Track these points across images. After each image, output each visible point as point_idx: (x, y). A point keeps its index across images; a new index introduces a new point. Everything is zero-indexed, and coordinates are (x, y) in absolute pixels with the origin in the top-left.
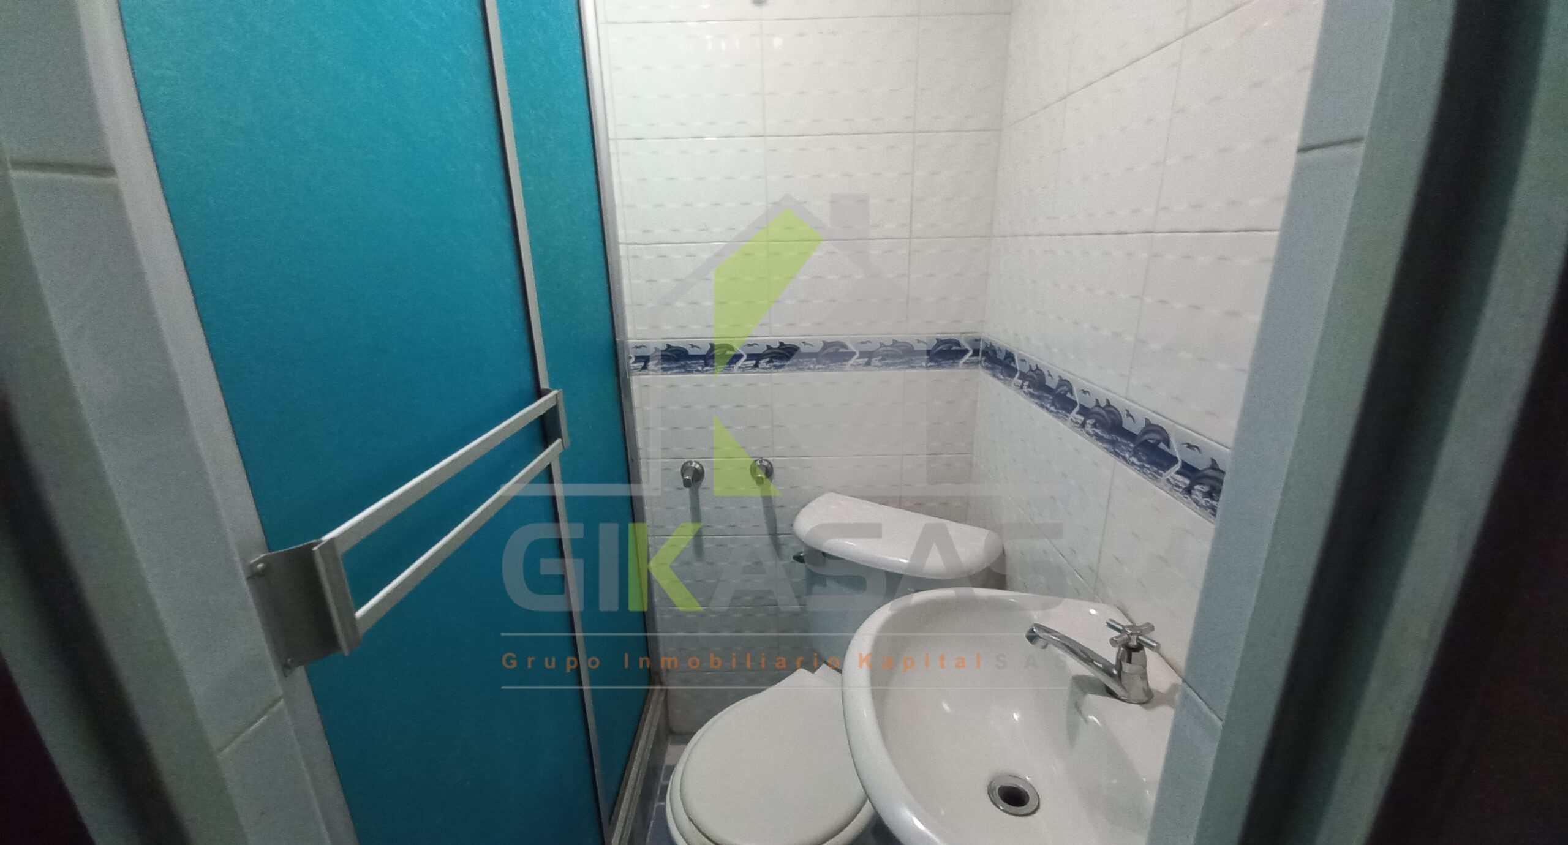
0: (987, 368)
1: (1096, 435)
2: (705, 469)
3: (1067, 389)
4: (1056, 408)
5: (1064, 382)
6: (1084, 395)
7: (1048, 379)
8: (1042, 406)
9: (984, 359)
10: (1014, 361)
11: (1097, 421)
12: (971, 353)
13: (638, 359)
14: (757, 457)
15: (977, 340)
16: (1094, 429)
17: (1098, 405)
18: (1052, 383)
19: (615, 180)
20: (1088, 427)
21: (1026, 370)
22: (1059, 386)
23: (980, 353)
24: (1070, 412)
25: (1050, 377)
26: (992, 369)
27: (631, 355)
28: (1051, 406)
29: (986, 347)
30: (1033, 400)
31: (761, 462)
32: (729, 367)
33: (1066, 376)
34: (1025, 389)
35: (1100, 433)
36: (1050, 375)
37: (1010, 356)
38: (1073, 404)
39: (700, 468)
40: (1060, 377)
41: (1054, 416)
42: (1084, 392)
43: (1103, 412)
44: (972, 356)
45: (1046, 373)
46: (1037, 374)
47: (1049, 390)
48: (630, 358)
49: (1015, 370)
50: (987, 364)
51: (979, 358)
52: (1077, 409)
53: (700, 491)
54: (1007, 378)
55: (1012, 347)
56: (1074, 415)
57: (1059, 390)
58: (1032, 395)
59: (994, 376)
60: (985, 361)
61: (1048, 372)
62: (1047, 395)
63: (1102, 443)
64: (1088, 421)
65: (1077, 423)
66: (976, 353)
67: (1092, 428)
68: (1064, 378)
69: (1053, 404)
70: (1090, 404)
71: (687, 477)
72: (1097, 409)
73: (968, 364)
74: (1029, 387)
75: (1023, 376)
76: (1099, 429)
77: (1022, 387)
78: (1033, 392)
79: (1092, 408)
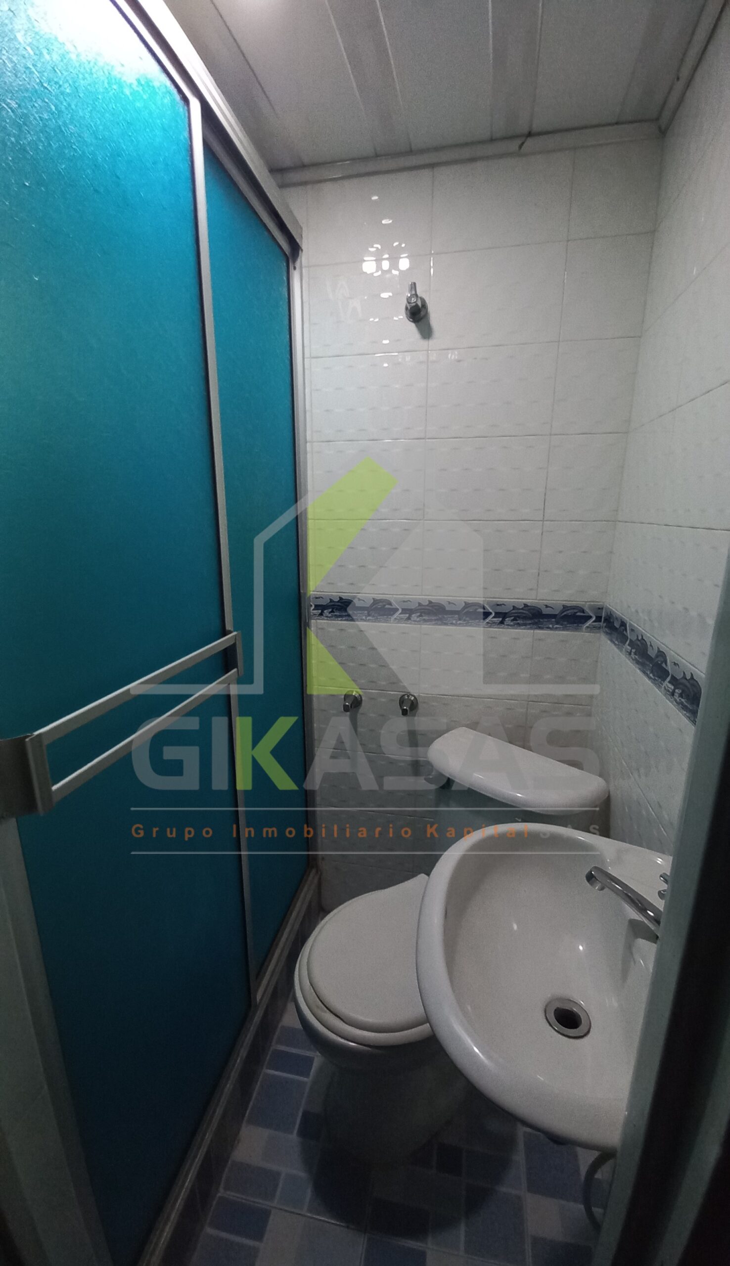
0: (607, 633)
1: (682, 703)
2: (363, 698)
3: (663, 660)
4: (654, 675)
5: (661, 654)
6: (674, 666)
7: (650, 649)
8: (644, 672)
9: (605, 624)
10: (626, 630)
11: (683, 691)
12: (594, 619)
13: (317, 607)
14: (405, 692)
15: (601, 609)
16: (680, 698)
17: (684, 677)
18: (652, 653)
19: (309, 472)
20: (676, 696)
21: (634, 639)
22: (657, 656)
23: (603, 620)
24: (664, 680)
25: (651, 647)
26: (610, 634)
27: (311, 604)
28: (650, 673)
29: (607, 615)
30: (637, 666)
31: (408, 696)
32: (387, 618)
33: (663, 649)
34: (633, 656)
35: (685, 703)
36: (651, 645)
37: (623, 624)
38: (667, 673)
39: (360, 699)
40: (658, 648)
41: (652, 682)
42: (675, 664)
43: (688, 684)
44: (594, 621)
45: (649, 644)
46: (642, 644)
47: (649, 658)
48: (311, 606)
49: (626, 638)
50: (607, 629)
51: (601, 624)
52: (669, 679)
53: (359, 716)
54: (620, 644)
55: (626, 618)
56: (666, 683)
57: (657, 660)
58: (638, 662)
59: (611, 641)
60: (606, 627)
61: (650, 642)
62: (648, 663)
63: (687, 712)
64: (677, 691)
65: (669, 691)
66: (598, 619)
67: (679, 697)
68: (661, 650)
69: (652, 672)
70: (679, 676)
71: (347, 704)
72: (684, 681)
73: (591, 629)
74: (635, 654)
75: (632, 644)
76: (684, 699)
77: (630, 654)
78: (638, 659)
79: (680, 679)
